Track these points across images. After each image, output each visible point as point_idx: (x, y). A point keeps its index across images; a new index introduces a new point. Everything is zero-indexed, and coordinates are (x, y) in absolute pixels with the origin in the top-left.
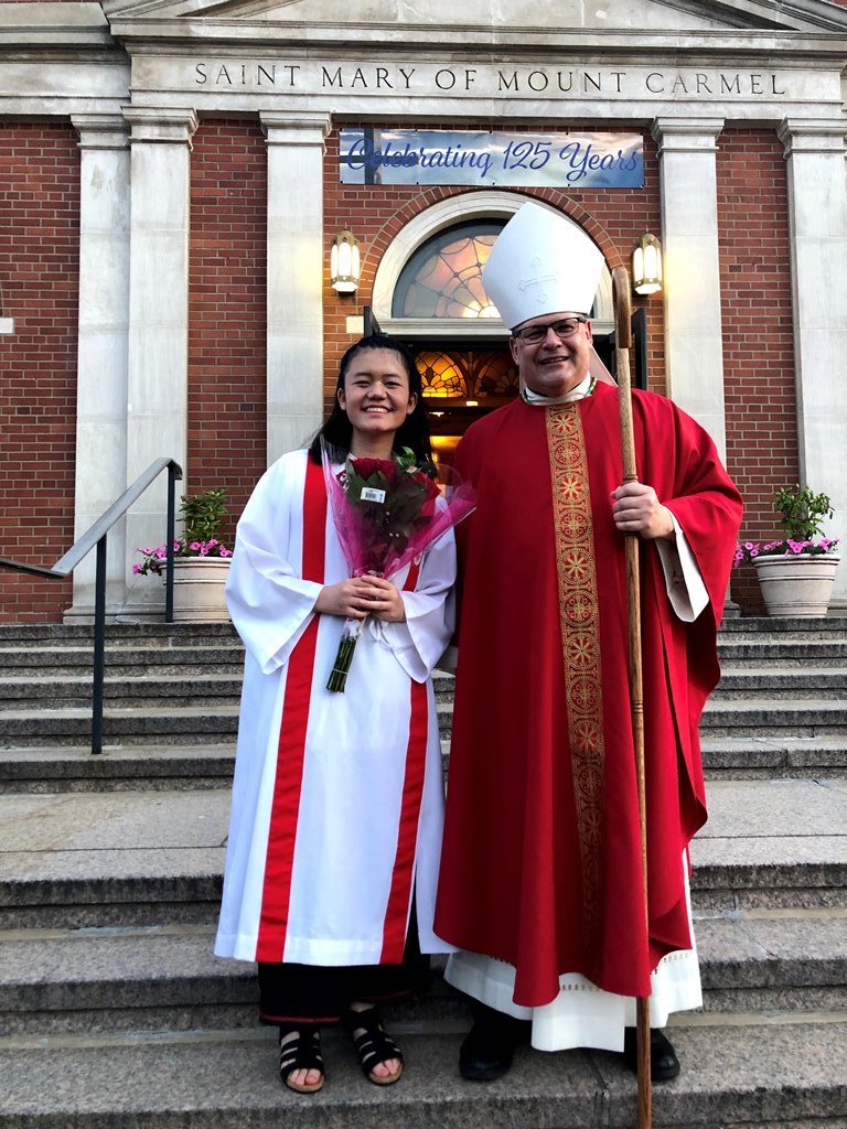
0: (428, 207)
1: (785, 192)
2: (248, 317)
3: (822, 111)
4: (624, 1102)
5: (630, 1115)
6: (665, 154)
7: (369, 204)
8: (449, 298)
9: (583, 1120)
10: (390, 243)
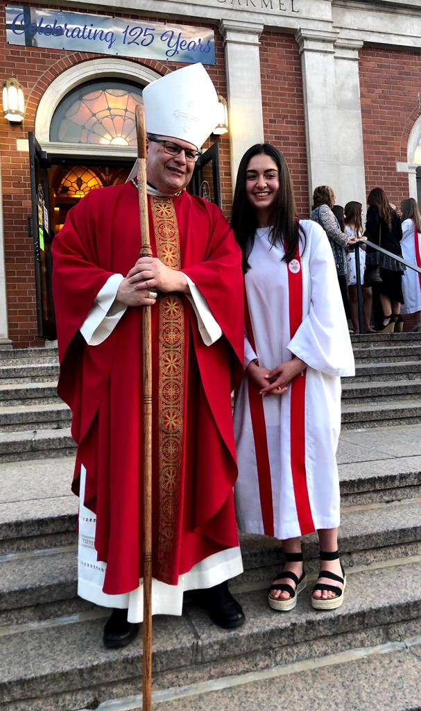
0: (71, 66)
1: (300, 75)
3: (321, 26)
4: (211, 645)
5: (215, 653)
6: (228, 44)
7: (29, 60)
8: (89, 130)
9: (185, 661)
10: (46, 89)
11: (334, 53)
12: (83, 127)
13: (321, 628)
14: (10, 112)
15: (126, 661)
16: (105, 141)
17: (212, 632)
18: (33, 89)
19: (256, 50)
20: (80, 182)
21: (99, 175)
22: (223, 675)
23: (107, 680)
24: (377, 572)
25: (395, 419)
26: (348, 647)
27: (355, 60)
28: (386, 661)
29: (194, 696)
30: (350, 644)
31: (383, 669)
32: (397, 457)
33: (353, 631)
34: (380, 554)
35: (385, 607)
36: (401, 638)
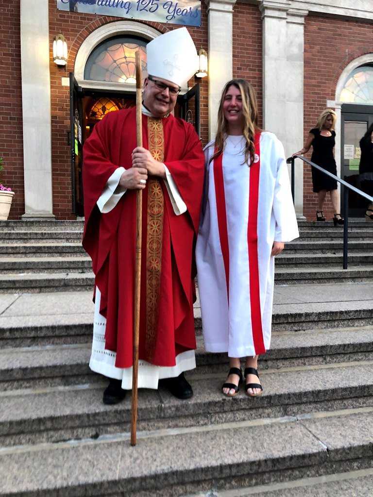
0: (101, 26)
1: (261, 35)
2: (12, 74)
4: (170, 408)
5: (172, 413)
6: (210, 11)
7: (72, 22)
8: (111, 72)
9: (154, 416)
10: (82, 42)
11: (286, 19)
12: (107, 70)
13: (242, 404)
14: (58, 58)
15: (116, 411)
16: (122, 80)
17: (171, 400)
18: (73, 42)
19: (230, 16)
20: (104, 109)
21: (117, 105)
22: (176, 426)
23: (104, 422)
24: (283, 374)
25: (310, 279)
26: (259, 417)
27: (302, 24)
28: (283, 427)
29: (158, 437)
30: (260, 415)
31: (280, 431)
32: (306, 303)
33: (263, 407)
34: (287, 363)
35: (285, 394)
36: (295, 414)
